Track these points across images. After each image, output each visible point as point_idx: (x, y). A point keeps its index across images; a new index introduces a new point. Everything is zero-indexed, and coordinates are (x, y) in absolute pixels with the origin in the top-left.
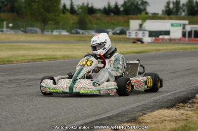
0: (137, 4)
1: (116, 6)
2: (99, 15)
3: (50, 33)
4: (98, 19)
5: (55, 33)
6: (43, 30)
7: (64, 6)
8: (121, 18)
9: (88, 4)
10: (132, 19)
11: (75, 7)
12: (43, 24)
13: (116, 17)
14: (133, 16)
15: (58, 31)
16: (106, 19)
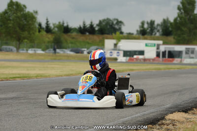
0: (113, 23)
1: (92, 26)
2: (74, 34)
3: (25, 51)
4: (73, 38)
5: (30, 51)
6: (18, 49)
7: (40, 25)
8: (96, 38)
9: (63, 23)
10: (107, 38)
11: (51, 26)
12: (18, 43)
13: (91, 36)
14: (108, 36)
15: (33, 49)
16: (81, 38)
